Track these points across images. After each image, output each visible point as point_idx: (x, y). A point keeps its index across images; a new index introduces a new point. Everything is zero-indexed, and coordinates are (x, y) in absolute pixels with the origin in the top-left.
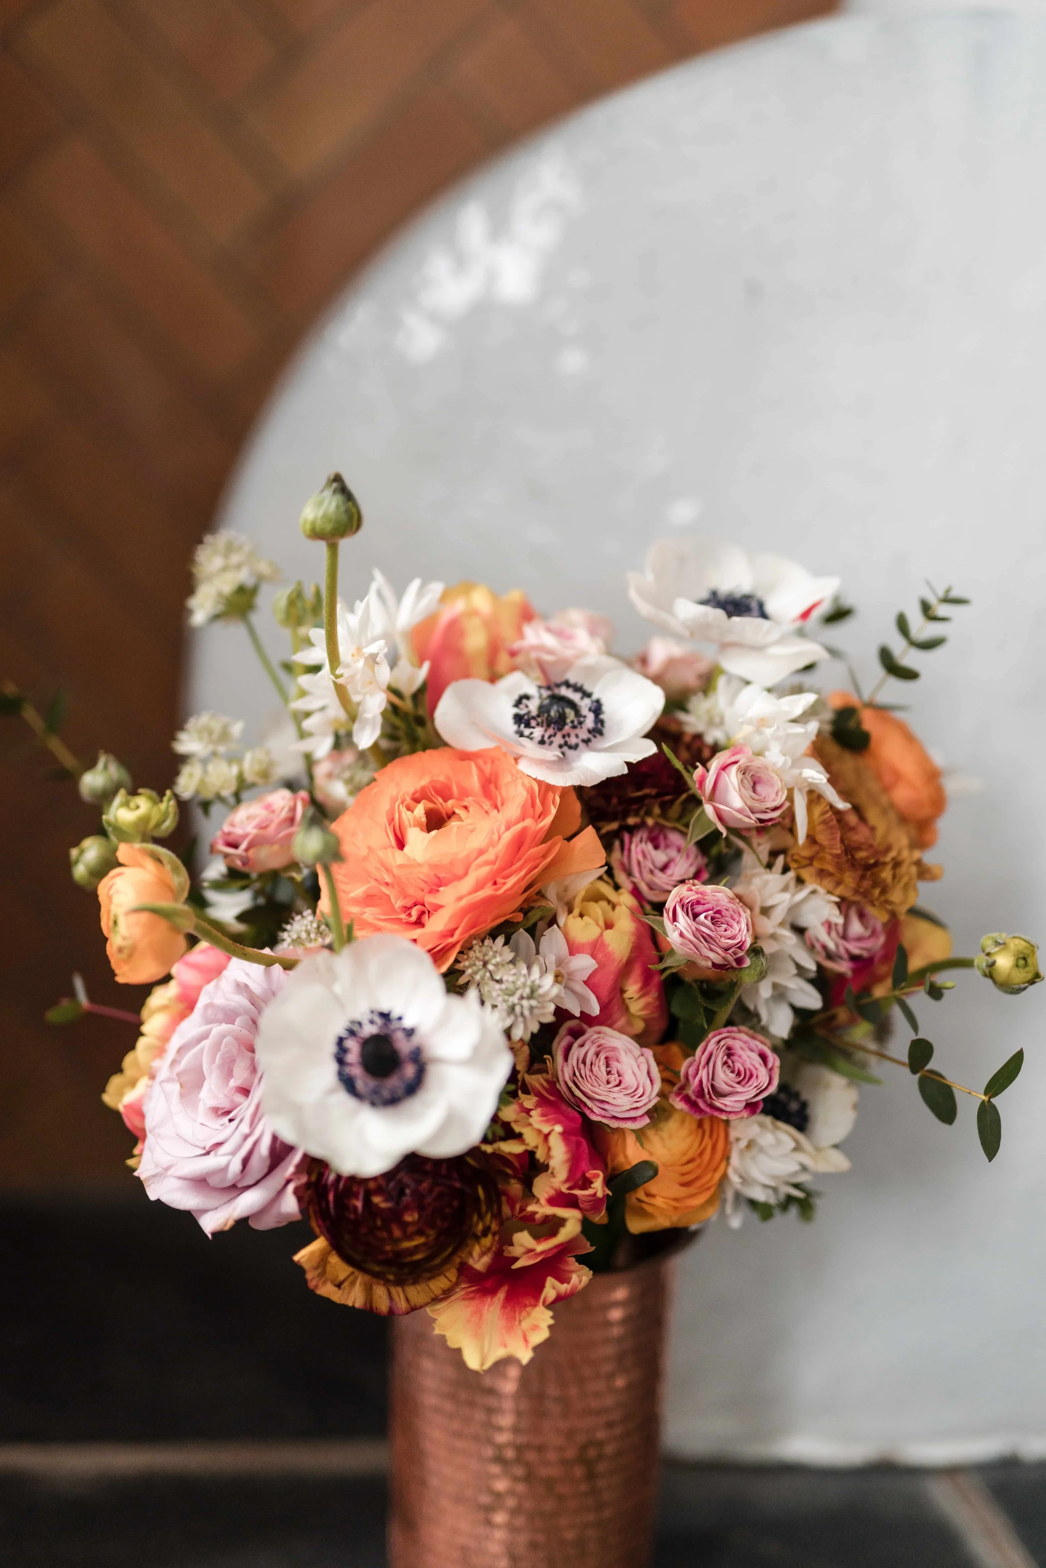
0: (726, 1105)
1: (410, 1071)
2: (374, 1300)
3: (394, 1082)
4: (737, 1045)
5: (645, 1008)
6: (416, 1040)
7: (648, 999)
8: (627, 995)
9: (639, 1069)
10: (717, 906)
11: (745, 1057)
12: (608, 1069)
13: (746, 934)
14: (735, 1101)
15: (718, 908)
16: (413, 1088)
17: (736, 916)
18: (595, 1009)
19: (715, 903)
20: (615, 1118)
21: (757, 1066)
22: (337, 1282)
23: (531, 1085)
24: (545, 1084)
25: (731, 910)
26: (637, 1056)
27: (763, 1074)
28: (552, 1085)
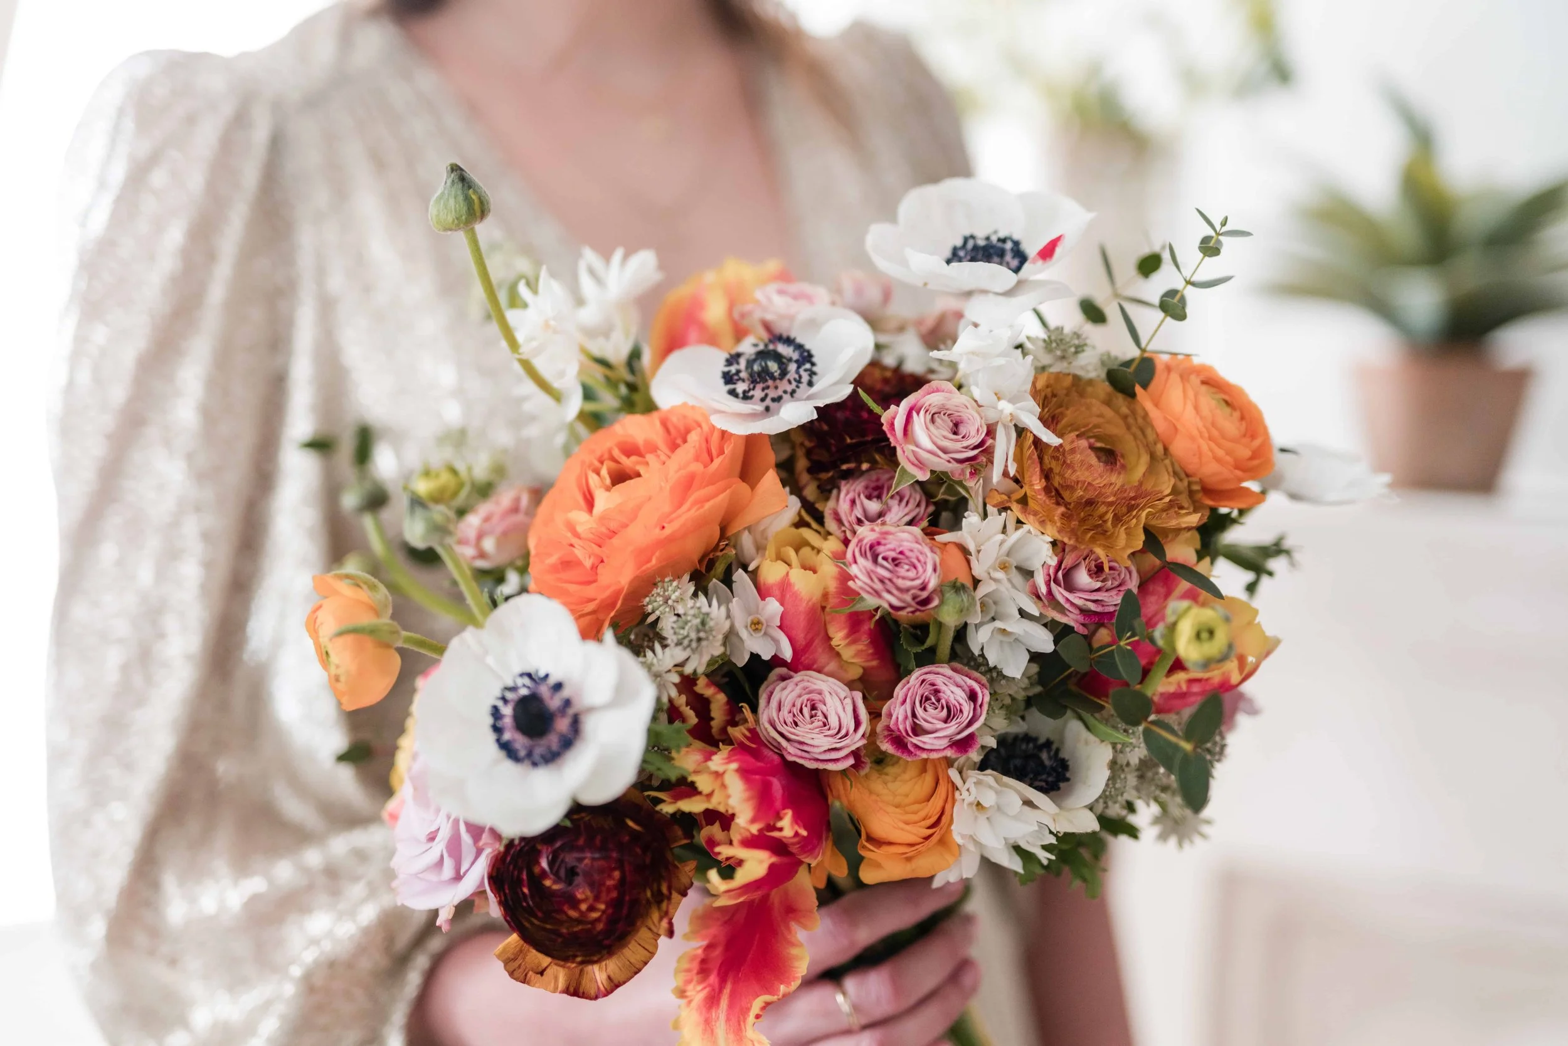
0: (924, 743)
1: (562, 725)
2: (583, 982)
3: (552, 740)
4: (939, 681)
5: (858, 654)
6: (566, 693)
7: (860, 646)
8: (833, 643)
9: (844, 711)
10: (900, 546)
11: (949, 693)
12: (813, 712)
13: (931, 575)
14: (935, 738)
15: (901, 549)
16: (568, 743)
17: (922, 558)
18: (787, 654)
19: (898, 543)
20: (817, 760)
21: (962, 701)
22: (540, 969)
23: (734, 737)
24: (748, 734)
25: (915, 550)
26: (842, 697)
27: (967, 708)
28: (754, 735)
